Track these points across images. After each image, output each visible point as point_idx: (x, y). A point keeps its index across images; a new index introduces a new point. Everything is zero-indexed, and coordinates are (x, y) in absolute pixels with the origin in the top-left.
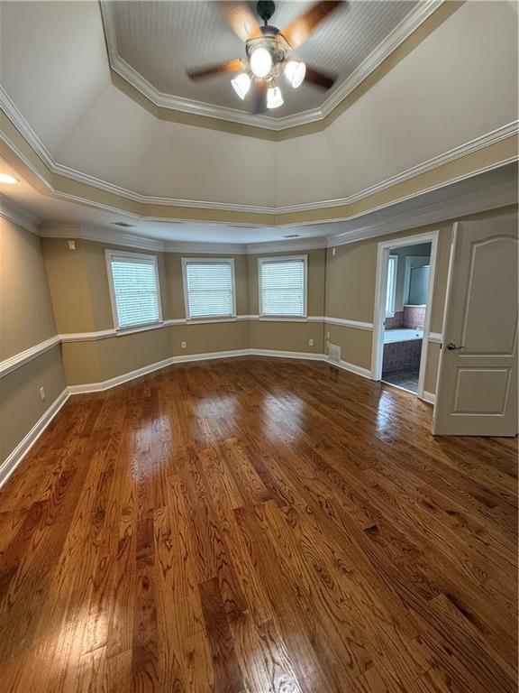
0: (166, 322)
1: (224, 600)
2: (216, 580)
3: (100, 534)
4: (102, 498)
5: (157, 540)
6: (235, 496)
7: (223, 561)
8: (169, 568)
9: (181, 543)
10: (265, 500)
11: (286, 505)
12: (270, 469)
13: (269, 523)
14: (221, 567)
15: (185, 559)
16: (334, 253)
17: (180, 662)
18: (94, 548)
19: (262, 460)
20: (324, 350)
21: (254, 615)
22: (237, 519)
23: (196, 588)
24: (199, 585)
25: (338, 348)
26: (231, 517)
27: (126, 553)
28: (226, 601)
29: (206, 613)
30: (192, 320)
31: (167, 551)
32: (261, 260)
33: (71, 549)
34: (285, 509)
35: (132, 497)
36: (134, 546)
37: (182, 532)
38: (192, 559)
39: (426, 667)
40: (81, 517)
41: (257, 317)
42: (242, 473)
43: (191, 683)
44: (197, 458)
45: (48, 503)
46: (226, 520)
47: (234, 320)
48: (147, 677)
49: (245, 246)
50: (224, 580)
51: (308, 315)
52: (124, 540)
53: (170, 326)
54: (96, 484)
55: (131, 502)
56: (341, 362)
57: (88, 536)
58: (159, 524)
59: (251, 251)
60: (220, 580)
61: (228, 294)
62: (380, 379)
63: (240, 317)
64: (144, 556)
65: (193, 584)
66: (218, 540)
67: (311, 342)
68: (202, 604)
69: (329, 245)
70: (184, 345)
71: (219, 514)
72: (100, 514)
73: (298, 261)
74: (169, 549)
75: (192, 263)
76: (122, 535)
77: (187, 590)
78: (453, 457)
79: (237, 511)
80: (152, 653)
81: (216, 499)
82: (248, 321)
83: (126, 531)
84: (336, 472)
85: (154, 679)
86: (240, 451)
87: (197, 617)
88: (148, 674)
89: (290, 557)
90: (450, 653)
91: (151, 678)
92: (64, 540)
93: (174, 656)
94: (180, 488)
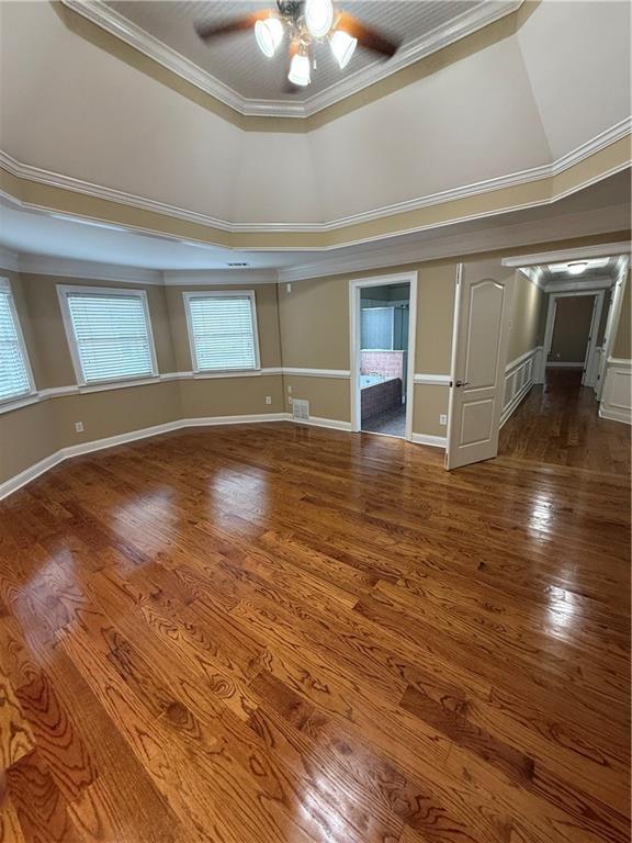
0: (44, 393)
1: (438, 700)
2: (410, 688)
3: (206, 734)
4: (152, 689)
5: (299, 689)
6: (339, 595)
7: (398, 666)
8: (350, 712)
9: (333, 675)
10: (374, 584)
11: (397, 579)
12: (345, 551)
13: (401, 604)
14: (402, 673)
15: (357, 690)
16: (289, 290)
17: (464, 790)
18: (217, 758)
19: (327, 543)
20: (286, 408)
21: (476, 695)
22: (366, 616)
23: (401, 710)
24: (401, 705)
25: (305, 403)
26: (359, 618)
27: (275, 732)
28: (442, 700)
29: (436, 725)
30: (89, 386)
31: (326, 695)
32: (187, 295)
33: (178, 787)
34: (400, 582)
35: (201, 661)
36: (276, 717)
37: (323, 664)
38: (364, 685)
39: (604, 646)
40: (141, 733)
41: (190, 374)
42: (320, 567)
43: (494, 798)
44: (246, 573)
45: (40, 752)
46: (355, 624)
47: (157, 381)
48: (451, 834)
49: (161, 273)
50: (418, 683)
51: (262, 367)
52: (253, 718)
53: (50, 399)
54: (115, 676)
55: (209, 669)
56: (311, 418)
57: (189, 750)
58: (283, 671)
59: (169, 281)
60: (415, 685)
61: (141, 343)
62: (359, 429)
63: (164, 376)
64: (305, 719)
65: (394, 709)
66: (371, 649)
67: (268, 400)
68: (425, 720)
69: (281, 279)
70: (79, 427)
71: (342, 621)
72: (174, 712)
73: (243, 298)
74: (328, 692)
75: (76, 294)
76: (244, 716)
77: (395, 719)
78: (476, 485)
79: (358, 608)
80: (432, 808)
81: (321, 607)
82: (177, 381)
83: (244, 706)
84: (407, 529)
85: (461, 829)
86: (293, 544)
87: (433, 737)
88: (450, 830)
89: (450, 624)
90: (605, 628)
91: (457, 831)
92: (151, 784)
93: (454, 790)
94: (262, 618)
